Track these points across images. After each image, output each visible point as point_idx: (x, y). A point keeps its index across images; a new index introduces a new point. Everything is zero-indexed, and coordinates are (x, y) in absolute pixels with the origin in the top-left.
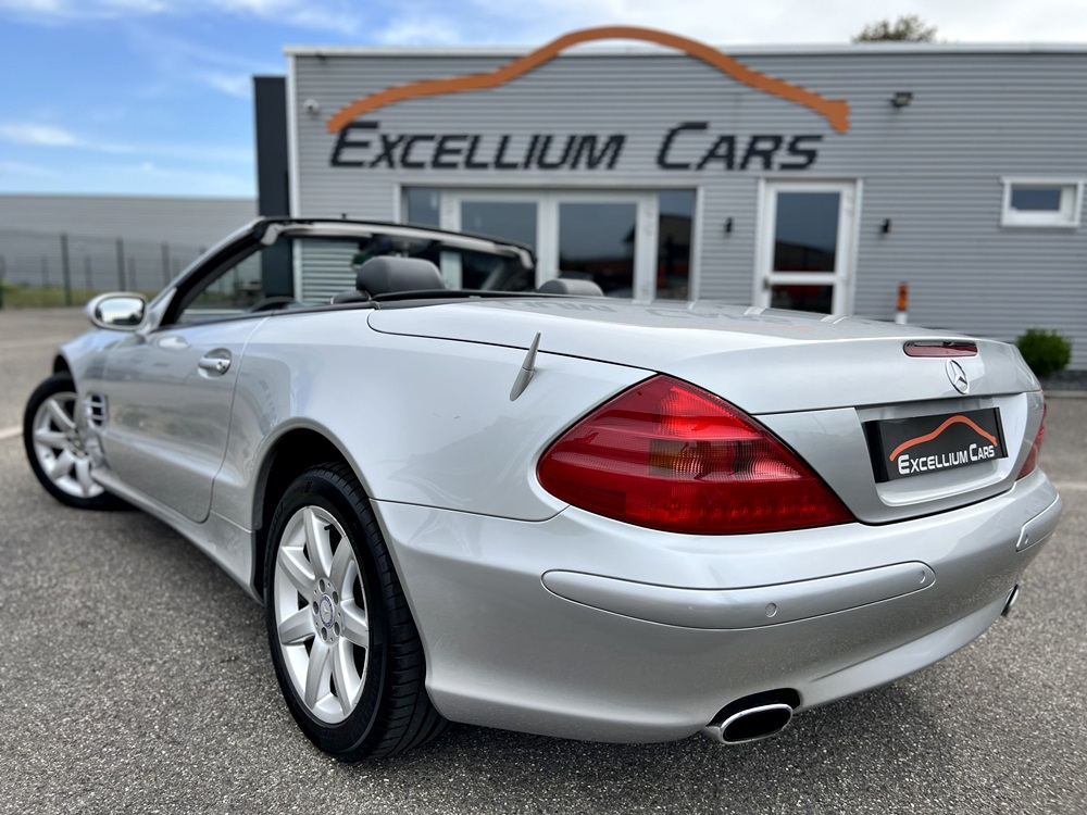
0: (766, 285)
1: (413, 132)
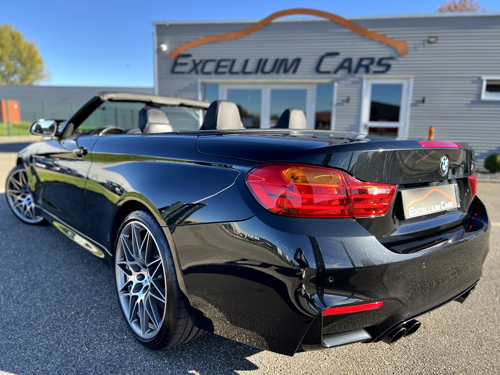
0: (366, 127)
1: (206, 58)
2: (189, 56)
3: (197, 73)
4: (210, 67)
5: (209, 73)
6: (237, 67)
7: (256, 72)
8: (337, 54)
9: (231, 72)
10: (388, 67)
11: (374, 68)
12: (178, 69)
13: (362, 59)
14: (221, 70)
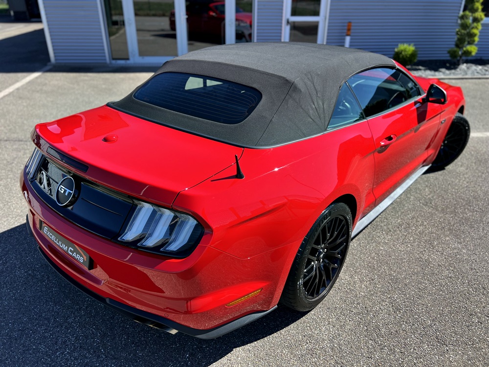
0: (288, 22)
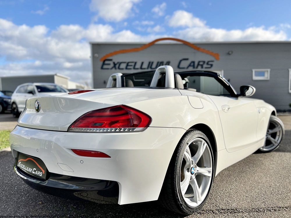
1: (120, 61)
2: (111, 60)
3: (116, 69)
4: (123, 66)
5: (122, 69)
6: (138, 66)
7: (148, 68)
8: (187, 59)
9: (134, 68)
10: (212, 65)
11: (205, 66)
12: (105, 67)
13: (199, 62)
14: (129, 67)
